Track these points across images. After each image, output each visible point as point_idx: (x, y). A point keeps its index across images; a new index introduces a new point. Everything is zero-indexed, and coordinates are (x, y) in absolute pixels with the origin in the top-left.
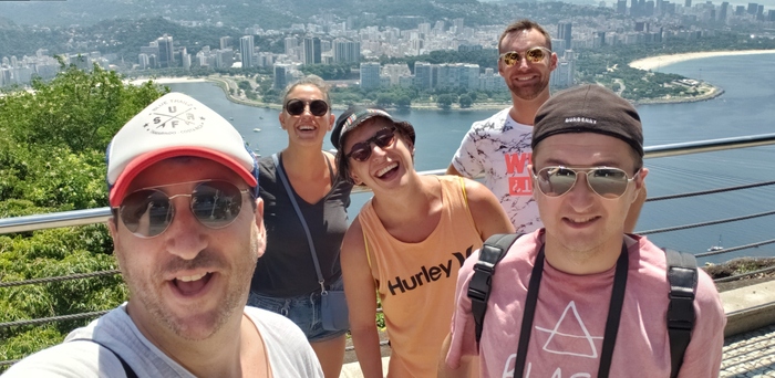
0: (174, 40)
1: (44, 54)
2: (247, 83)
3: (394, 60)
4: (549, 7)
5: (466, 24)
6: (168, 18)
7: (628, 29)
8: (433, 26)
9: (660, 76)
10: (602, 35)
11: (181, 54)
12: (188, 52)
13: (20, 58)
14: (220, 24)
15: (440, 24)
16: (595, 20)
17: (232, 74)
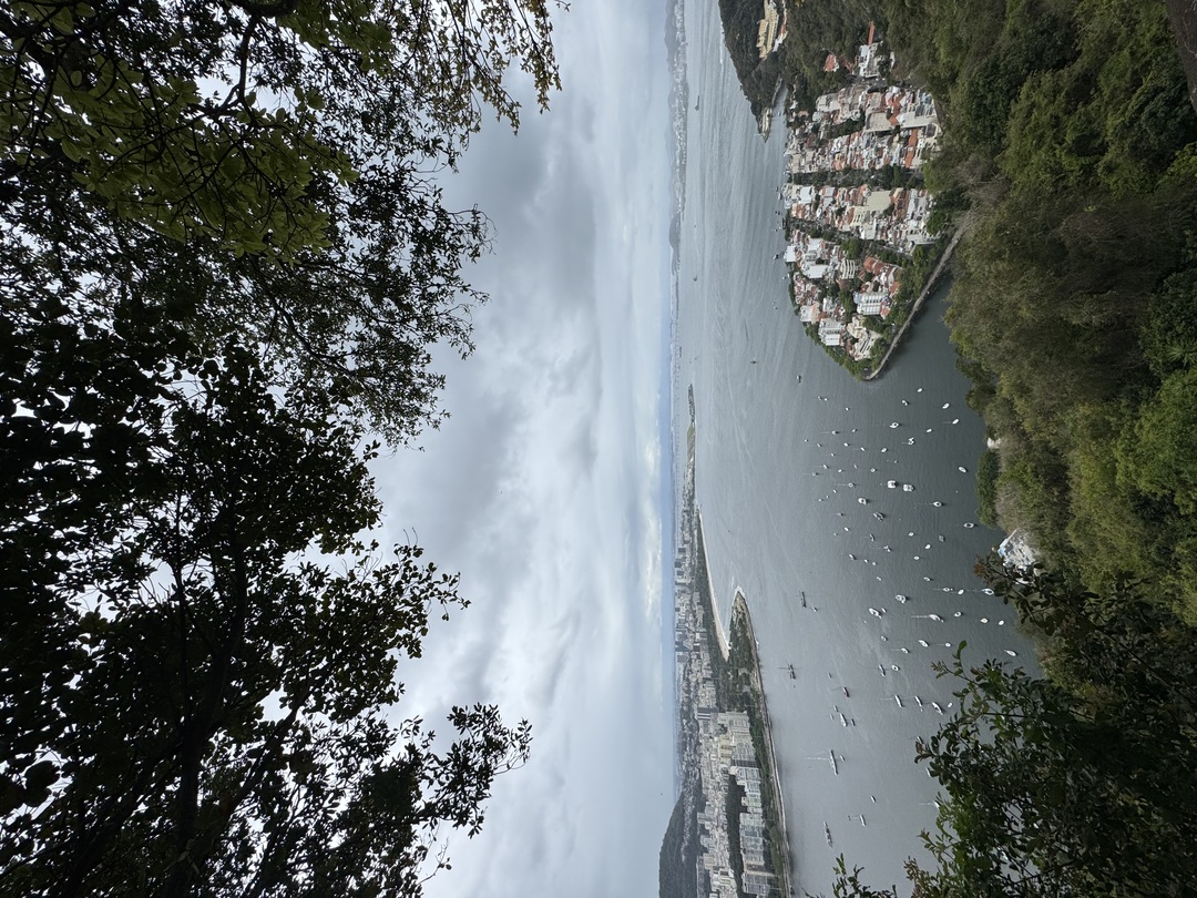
4: (685, 721)
5: (702, 811)
7: (699, 657)
8: (706, 850)
9: (734, 638)
10: (705, 680)
15: (704, 841)
16: (693, 684)
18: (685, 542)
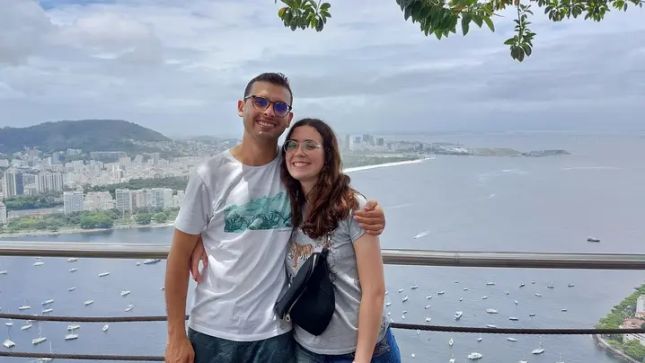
3: (97, 189)
4: (227, 142)
5: (161, 157)
8: (132, 159)
15: (139, 158)
18: (389, 145)
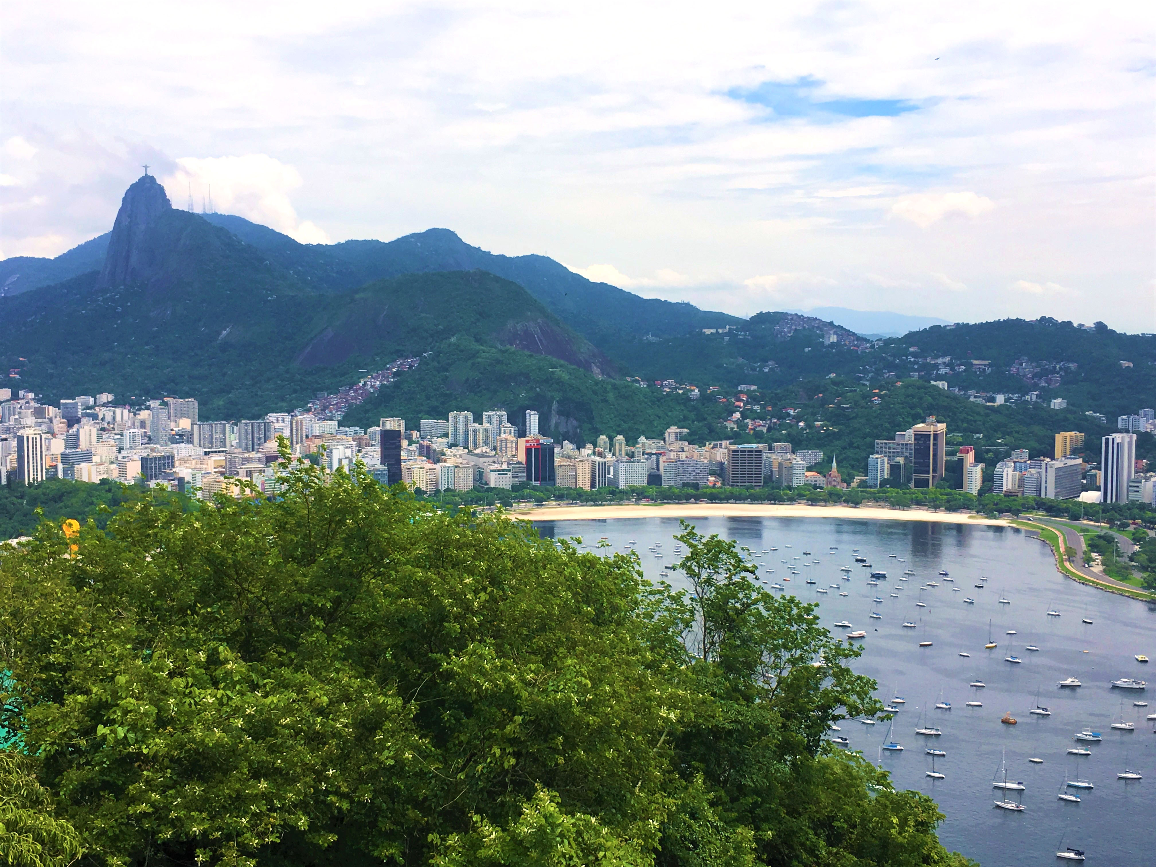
0: (949, 431)
1: (680, 438)
2: (1109, 540)
6: (943, 385)
11: (961, 461)
12: (978, 459)
13: (631, 441)
14: (1057, 403)
17: (1075, 517)
